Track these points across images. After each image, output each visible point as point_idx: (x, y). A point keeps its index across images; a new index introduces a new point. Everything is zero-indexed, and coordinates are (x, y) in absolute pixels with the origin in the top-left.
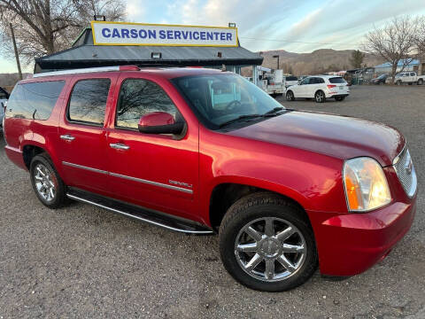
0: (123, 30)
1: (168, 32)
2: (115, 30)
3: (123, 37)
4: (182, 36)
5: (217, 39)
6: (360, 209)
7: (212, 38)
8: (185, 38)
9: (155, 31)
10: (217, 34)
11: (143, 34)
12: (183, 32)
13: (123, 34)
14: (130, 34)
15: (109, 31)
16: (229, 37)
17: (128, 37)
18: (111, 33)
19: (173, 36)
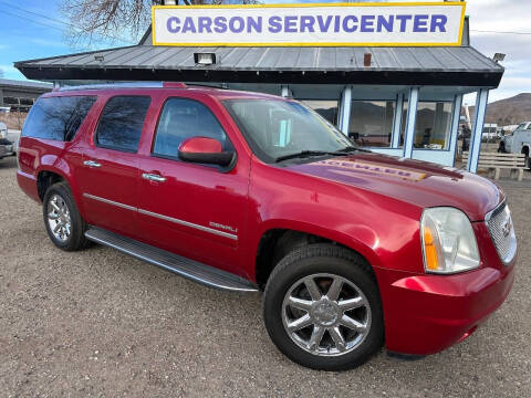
0: (201, 19)
1: (287, 18)
2: (189, 20)
3: (201, 31)
4: (316, 26)
5: (403, 29)
6: (439, 270)
7: (390, 29)
8: (324, 29)
9: (260, 19)
10: (404, 19)
11: (237, 25)
12: (320, 18)
13: (201, 26)
14: (213, 26)
15: (178, 21)
16: (439, 23)
17: (209, 31)
18: (182, 25)
19: (298, 27)
